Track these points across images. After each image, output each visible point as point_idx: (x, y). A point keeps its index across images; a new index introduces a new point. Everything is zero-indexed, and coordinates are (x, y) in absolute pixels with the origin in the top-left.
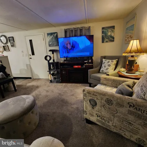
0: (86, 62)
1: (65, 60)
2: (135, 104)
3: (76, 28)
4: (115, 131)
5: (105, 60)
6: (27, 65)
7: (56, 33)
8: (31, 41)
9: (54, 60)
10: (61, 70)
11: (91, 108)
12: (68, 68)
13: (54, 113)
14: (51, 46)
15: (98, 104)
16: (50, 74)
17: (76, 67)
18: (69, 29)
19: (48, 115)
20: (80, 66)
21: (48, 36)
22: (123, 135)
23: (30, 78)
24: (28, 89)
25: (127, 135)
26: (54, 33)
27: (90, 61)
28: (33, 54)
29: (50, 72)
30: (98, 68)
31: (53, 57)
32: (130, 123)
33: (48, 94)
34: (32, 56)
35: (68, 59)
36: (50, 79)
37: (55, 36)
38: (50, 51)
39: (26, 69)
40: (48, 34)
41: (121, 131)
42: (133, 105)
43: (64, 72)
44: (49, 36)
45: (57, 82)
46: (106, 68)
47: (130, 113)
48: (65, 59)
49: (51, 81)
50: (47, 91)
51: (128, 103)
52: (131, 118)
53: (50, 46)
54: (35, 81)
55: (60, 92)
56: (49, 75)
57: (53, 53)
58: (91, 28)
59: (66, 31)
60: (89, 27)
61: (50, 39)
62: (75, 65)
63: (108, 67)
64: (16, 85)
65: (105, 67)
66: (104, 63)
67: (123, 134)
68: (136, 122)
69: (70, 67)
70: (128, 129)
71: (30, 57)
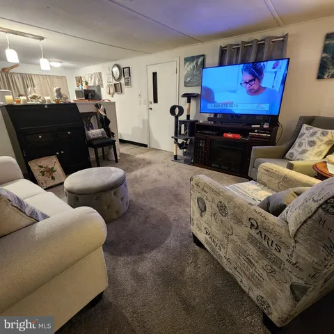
0: (256, 128)
1: (210, 119)
2: (259, 224)
3: (248, 43)
4: (228, 270)
5: (307, 129)
6: (143, 120)
7: (203, 55)
8: (155, 74)
9: (188, 116)
10: (197, 139)
11: (199, 215)
12: (212, 137)
13: (152, 209)
14: (188, 85)
15: (207, 209)
16: (175, 143)
17: (230, 135)
18: (231, 45)
19: (142, 209)
20: (238, 136)
21: (185, 64)
22: (239, 283)
23: (146, 146)
24: (133, 164)
25: (245, 284)
26: (198, 57)
27: (265, 126)
28: (156, 100)
29: (176, 140)
30: (284, 146)
31: (189, 110)
32: (250, 261)
33: (160, 178)
34: (154, 106)
35: (218, 117)
36: (175, 154)
37: (199, 63)
38: (184, 95)
39: (141, 127)
40: (186, 60)
41: (237, 273)
42: (256, 225)
43: (202, 143)
44: (187, 64)
45: (186, 162)
46: (300, 150)
47: (251, 239)
48: (212, 116)
49: (176, 157)
50: (160, 174)
51: (250, 219)
52: (252, 250)
53: (186, 84)
54: (150, 152)
55: (180, 180)
56: (175, 145)
57: (189, 101)
58: (289, 40)
59: (223, 52)
60: (284, 37)
61: (189, 69)
62: (228, 132)
63: (308, 148)
64: (120, 153)
65: (300, 145)
66: (303, 134)
67: (239, 280)
68: (259, 261)
69: (216, 135)
70: (246, 272)
71: (151, 106)
